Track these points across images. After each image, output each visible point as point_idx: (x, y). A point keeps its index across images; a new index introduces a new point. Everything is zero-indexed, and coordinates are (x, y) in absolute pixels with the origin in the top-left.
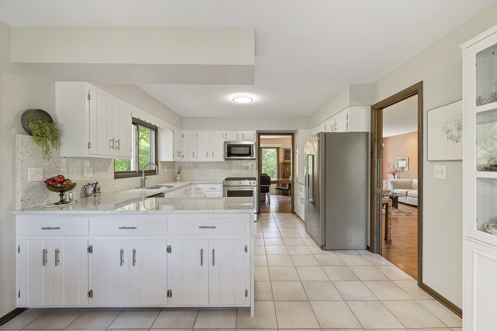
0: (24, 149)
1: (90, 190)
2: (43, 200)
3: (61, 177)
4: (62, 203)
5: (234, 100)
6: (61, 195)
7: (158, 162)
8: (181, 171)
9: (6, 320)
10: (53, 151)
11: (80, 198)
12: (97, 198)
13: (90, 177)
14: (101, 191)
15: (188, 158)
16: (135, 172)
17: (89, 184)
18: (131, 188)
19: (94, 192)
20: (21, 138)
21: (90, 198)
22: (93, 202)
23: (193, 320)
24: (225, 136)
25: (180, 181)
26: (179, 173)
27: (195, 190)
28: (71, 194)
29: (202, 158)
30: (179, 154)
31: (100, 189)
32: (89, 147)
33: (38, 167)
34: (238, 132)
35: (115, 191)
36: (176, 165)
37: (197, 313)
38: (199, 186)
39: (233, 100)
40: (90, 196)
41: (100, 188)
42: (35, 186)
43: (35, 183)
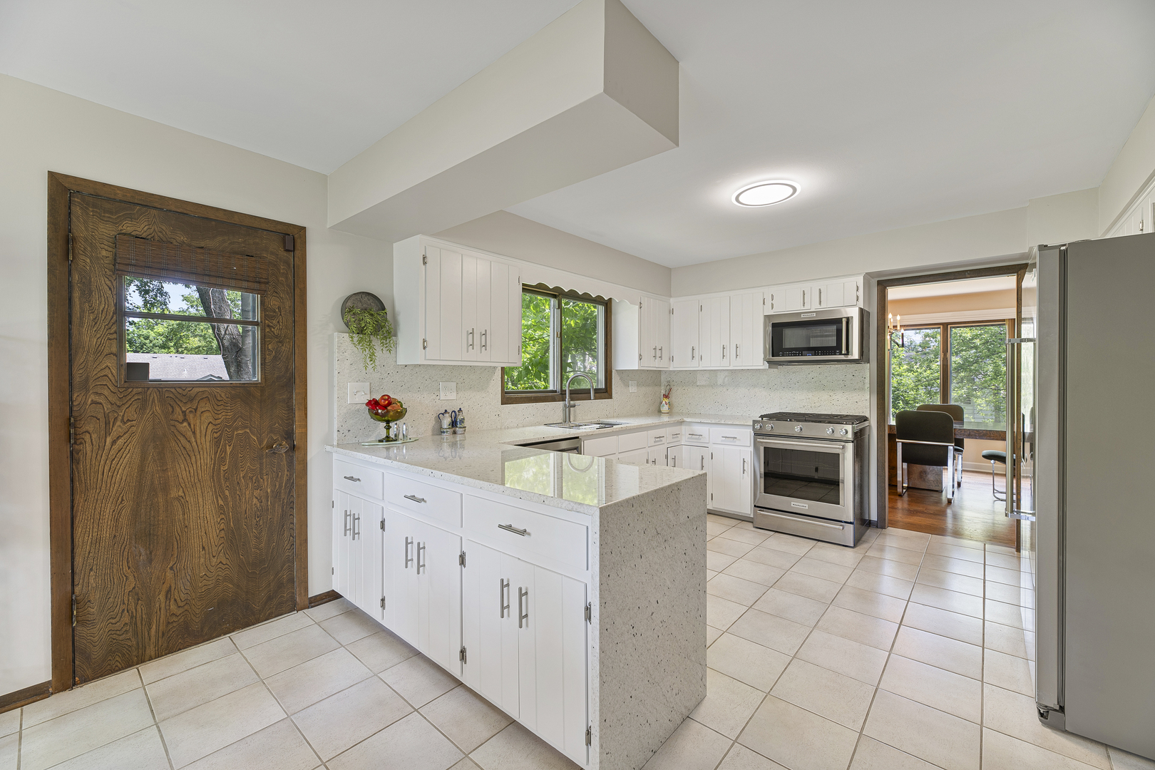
0: (341, 354)
1: (446, 421)
2: (370, 433)
3: (386, 397)
4: (387, 441)
5: (741, 199)
6: (388, 428)
7: (611, 372)
8: (673, 391)
9: (317, 603)
10: (380, 354)
11: (433, 435)
12: (458, 437)
13: (449, 398)
14: (466, 424)
15: (682, 363)
16: (556, 392)
17: (446, 411)
18: (539, 424)
19: (453, 426)
20: (338, 337)
21: (445, 435)
22: (451, 444)
23: (486, 735)
24: (768, 302)
25: (670, 413)
26: (666, 396)
27: (688, 438)
28: (404, 426)
29: (711, 360)
30: (658, 352)
31: (463, 422)
32: (424, 348)
33: (362, 382)
34: (806, 286)
35: (503, 427)
36: (663, 378)
37: (504, 724)
38: (698, 429)
39: (737, 199)
40: (444, 432)
41: (463, 419)
42: (358, 410)
43: (358, 407)
